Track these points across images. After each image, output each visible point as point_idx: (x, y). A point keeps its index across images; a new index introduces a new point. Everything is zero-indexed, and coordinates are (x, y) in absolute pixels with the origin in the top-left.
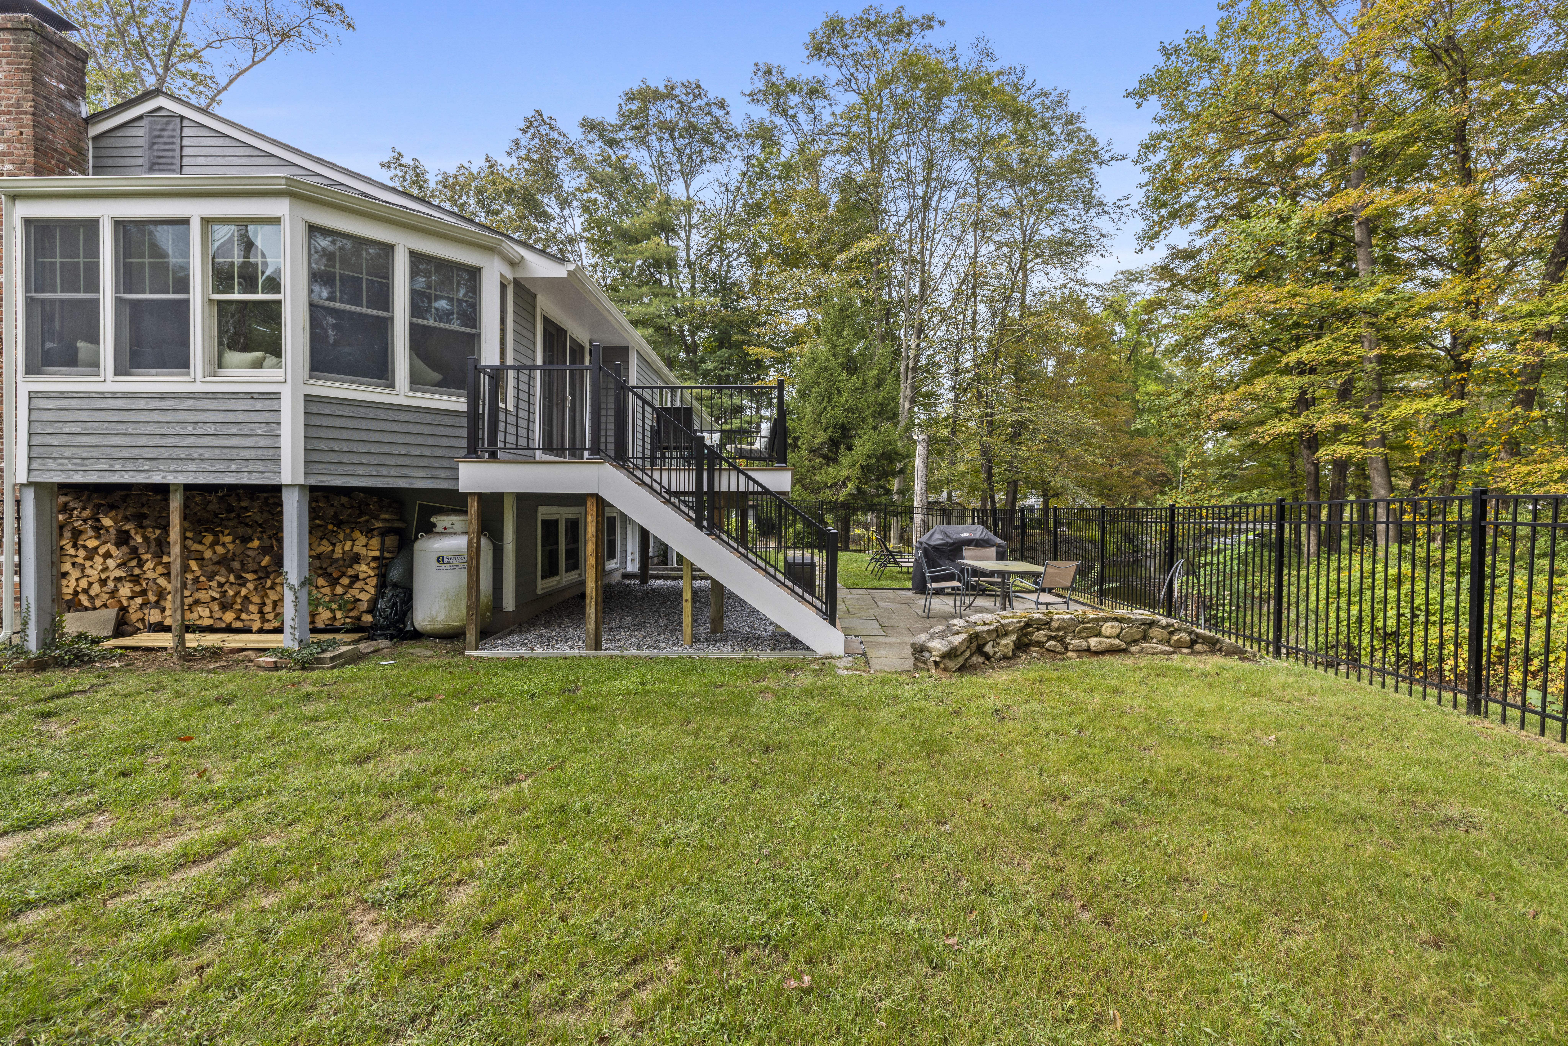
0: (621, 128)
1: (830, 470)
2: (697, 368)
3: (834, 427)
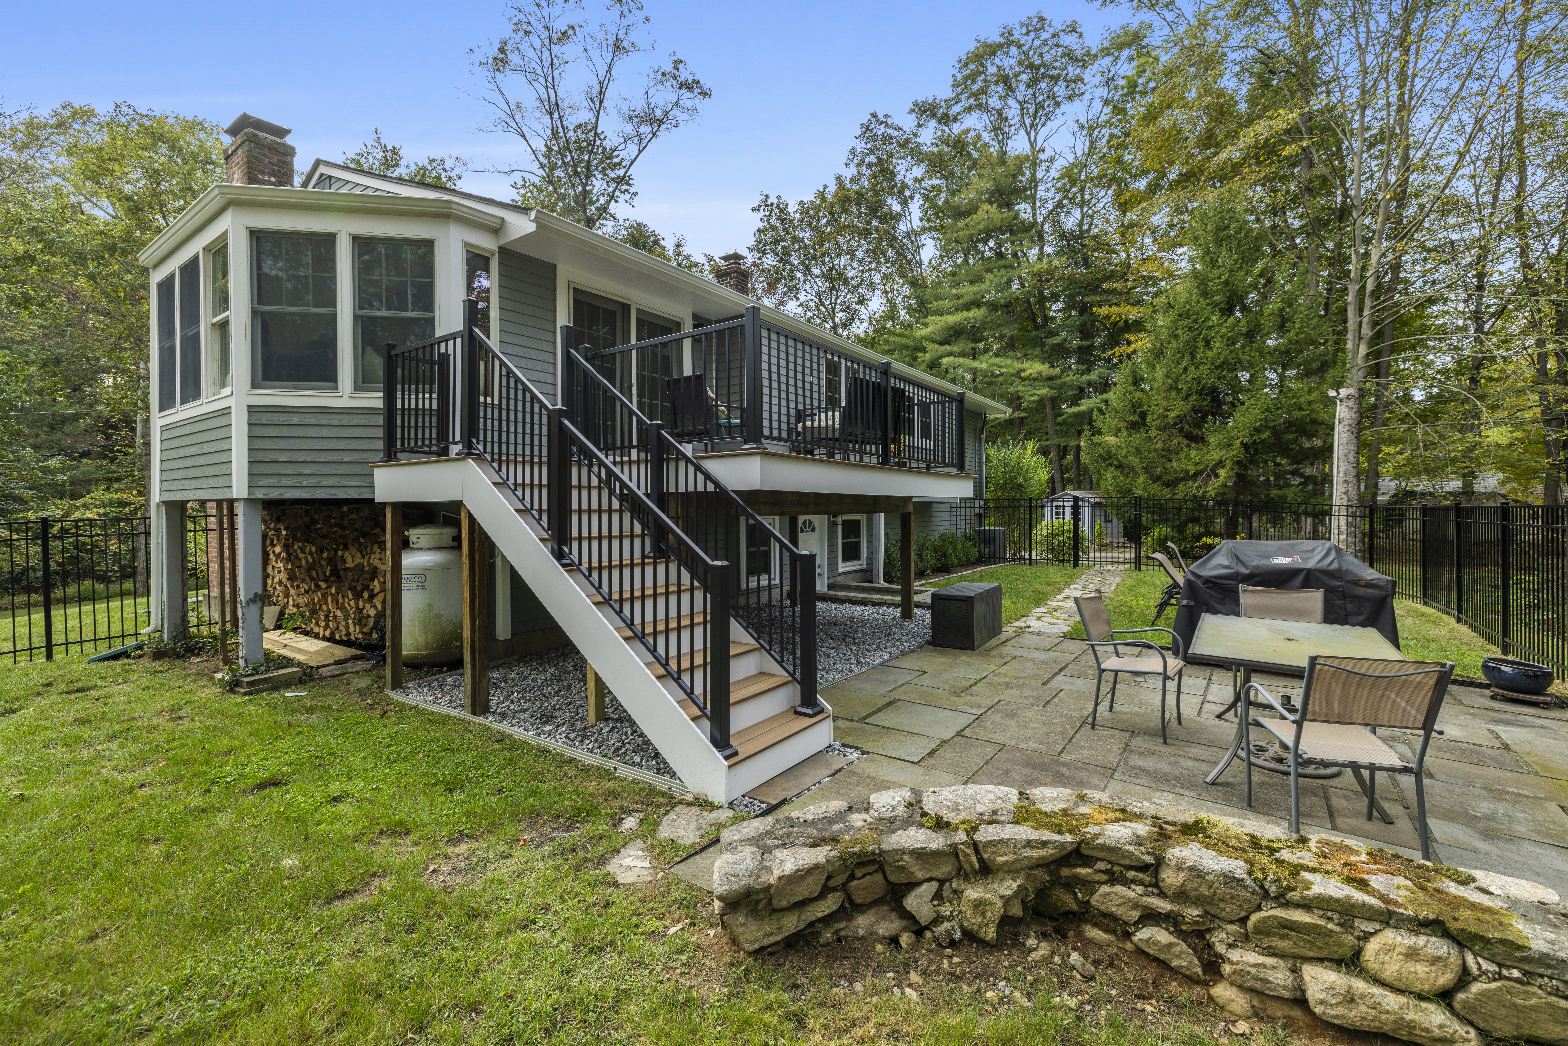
0: (957, 99)
1: (1193, 453)
2: (1043, 345)
3: (1200, 393)
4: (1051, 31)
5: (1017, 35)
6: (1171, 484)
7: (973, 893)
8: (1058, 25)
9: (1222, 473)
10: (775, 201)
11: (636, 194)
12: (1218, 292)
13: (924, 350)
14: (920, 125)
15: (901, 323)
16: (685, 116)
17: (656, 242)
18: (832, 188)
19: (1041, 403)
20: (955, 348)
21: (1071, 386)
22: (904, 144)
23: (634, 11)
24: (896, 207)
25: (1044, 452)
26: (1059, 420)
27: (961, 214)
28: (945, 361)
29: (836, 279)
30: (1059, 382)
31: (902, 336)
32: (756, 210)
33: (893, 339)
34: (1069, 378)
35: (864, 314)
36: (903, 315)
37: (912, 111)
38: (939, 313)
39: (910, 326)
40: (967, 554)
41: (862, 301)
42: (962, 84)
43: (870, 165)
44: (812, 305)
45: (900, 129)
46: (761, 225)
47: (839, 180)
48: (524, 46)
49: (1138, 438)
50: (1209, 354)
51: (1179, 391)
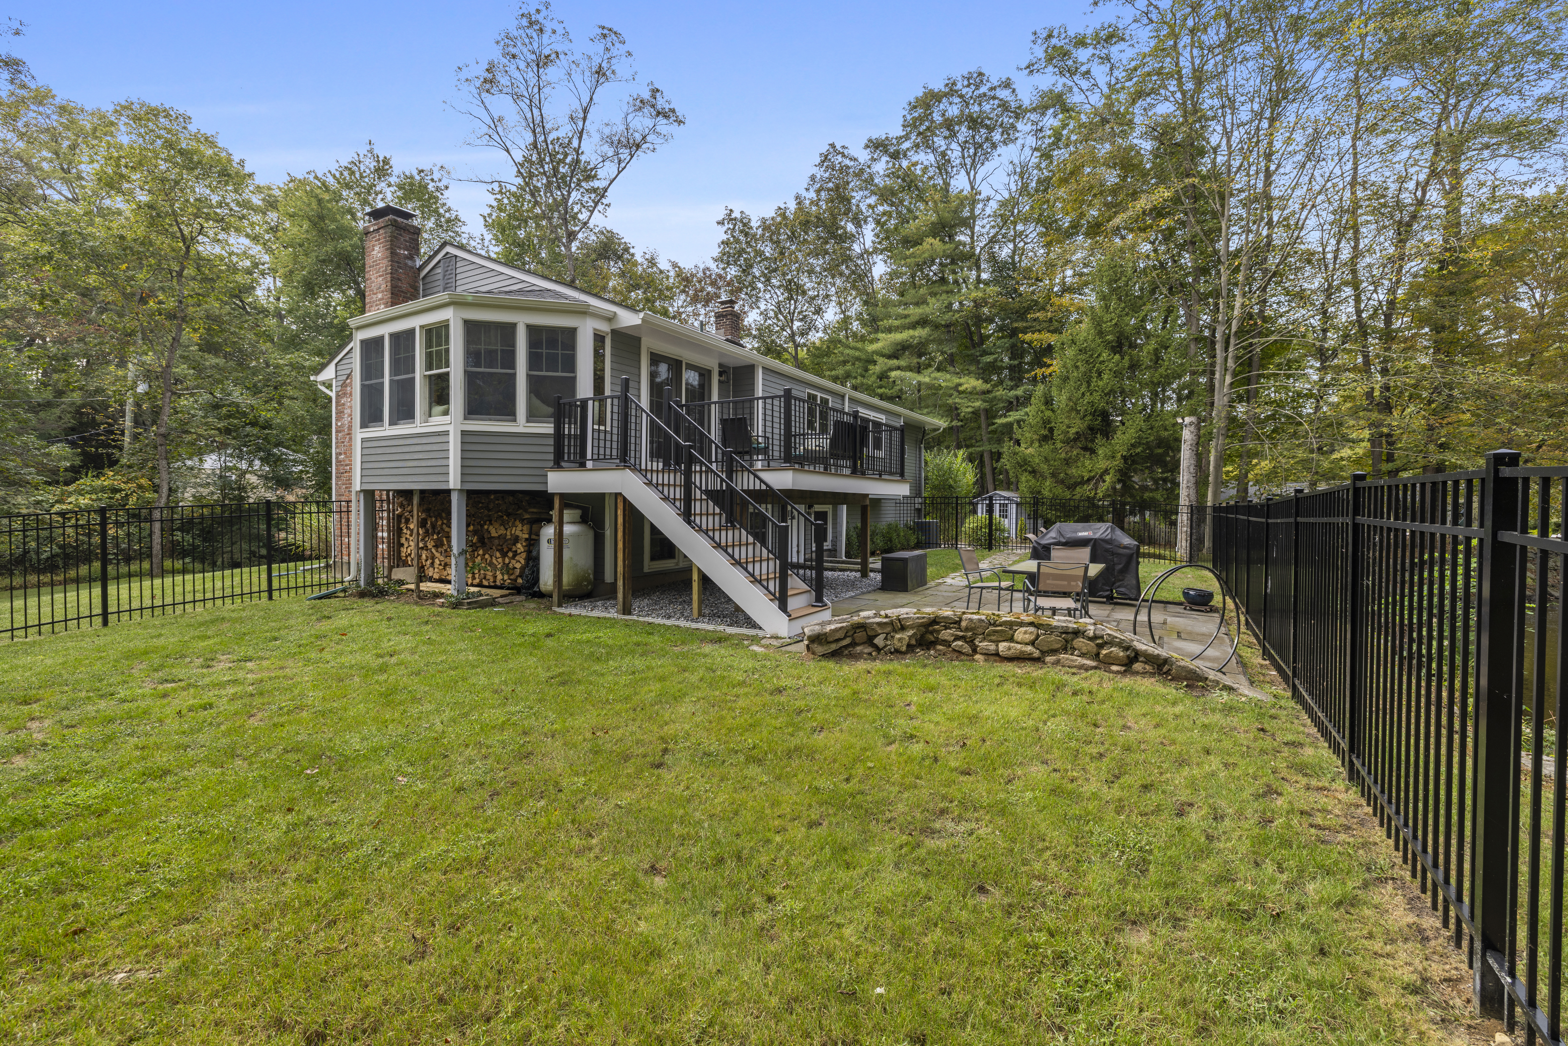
0: (907, 137)
1: (1087, 462)
2: (978, 362)
3: (1093, 414)
4: (989, 85)
5: (959, 86)
6: (1072, 487)
7: (898, 636)
8: (995, 81)
9: (1107, 478)
10: (738, 216)
11: (608, 205)
12: (1110, 333)
13: (875, 363)
14: (873, 160)
15: (855, 335)
16: (659, 140)
17: (626, 250)
18: (792, 206)
19: (976, 413)
20: (902, 363)
21: (1001, 400)
22: (859, 174)
23: (617, 45)
24: (850, 227)
25: (970, 459)
26: (991, 428)
27: (909, 242)
28: (893, 374)
29: (793, 289)
30: (991, 396)
31: (856, 349)
32: (721, 223)
33: (847, 351)
34: (1000, 392)
35: (820, 323)
36: (855, 325)
37: (867, 147)
38: (889, 330)
39: (863, 339)
40: (908, 541)
41: (818, 311)
42: (911, 125)
43: (829, 190)
44: (772, 314)
45: (856, 160)
46: (725, 237)
47: (799, 200)
48: (512, 69)
49: (1047, 448)
50: (1101, 383)
51: (1078, 412)
